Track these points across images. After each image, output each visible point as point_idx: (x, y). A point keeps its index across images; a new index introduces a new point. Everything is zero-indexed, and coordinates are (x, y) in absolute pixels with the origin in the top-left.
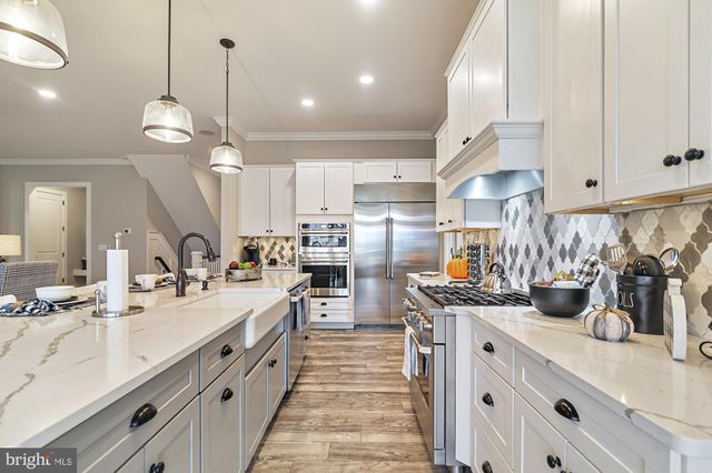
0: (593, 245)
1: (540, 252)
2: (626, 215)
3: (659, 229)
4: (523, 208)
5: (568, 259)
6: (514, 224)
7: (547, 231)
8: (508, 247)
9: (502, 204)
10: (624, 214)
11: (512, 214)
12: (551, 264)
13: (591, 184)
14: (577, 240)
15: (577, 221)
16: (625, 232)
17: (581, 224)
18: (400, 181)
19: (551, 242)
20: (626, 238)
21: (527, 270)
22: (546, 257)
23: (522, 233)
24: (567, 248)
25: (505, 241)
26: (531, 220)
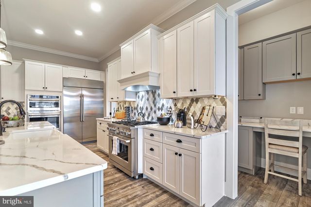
0: (167, 107)
1: (151, 109)
2: (175, 99)
3: (183, 103)
4: (145, 96)
5: (160, 110)
6: (142, 100)
7: (154, 102)
8: (139, 107)
9: (137, 93)
10: (175, 100)
11: (141, 97)
12: (155, 112)
13: (174, 92)
14: (163, 105)
15: (163, 100)
16: (175, 103)
17: (164, 101)
18: (86, 78)
19: (155, 106)
20: (175, 105)
21: (147, 114)
22: (153, 110)
23: (145, 103)
24: (160, 107)
25: (138, 105)
26: (148, 99)
